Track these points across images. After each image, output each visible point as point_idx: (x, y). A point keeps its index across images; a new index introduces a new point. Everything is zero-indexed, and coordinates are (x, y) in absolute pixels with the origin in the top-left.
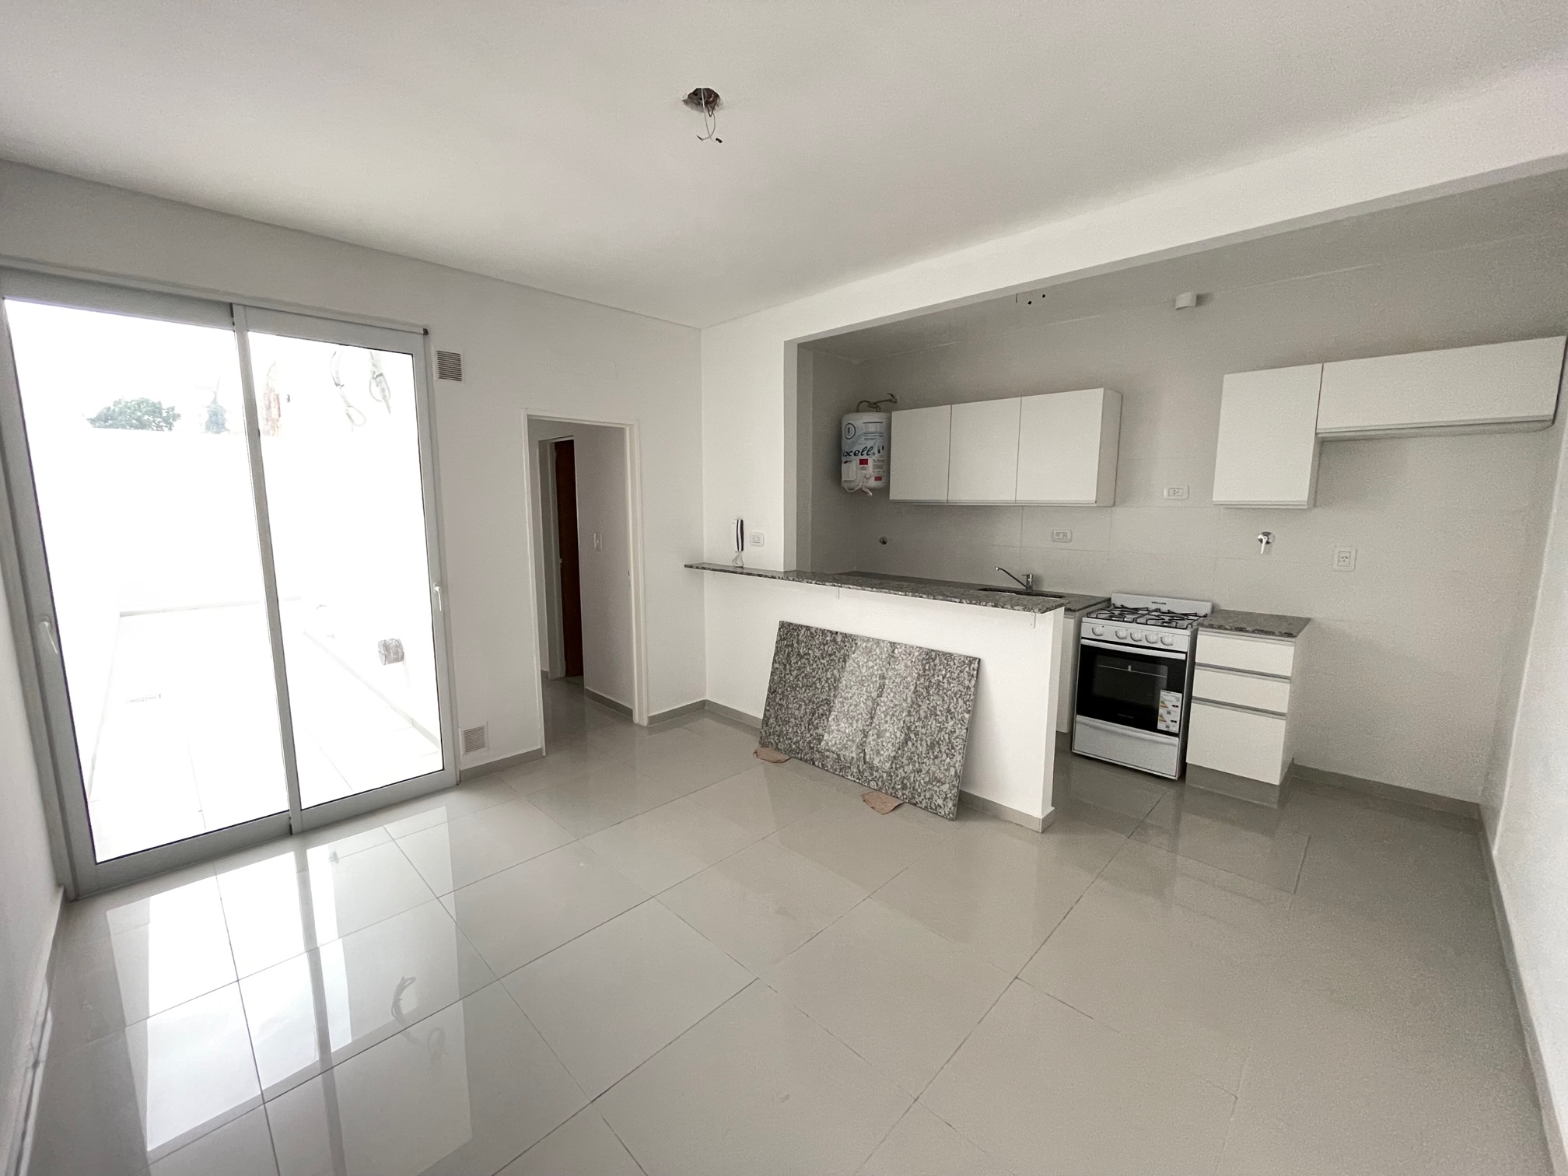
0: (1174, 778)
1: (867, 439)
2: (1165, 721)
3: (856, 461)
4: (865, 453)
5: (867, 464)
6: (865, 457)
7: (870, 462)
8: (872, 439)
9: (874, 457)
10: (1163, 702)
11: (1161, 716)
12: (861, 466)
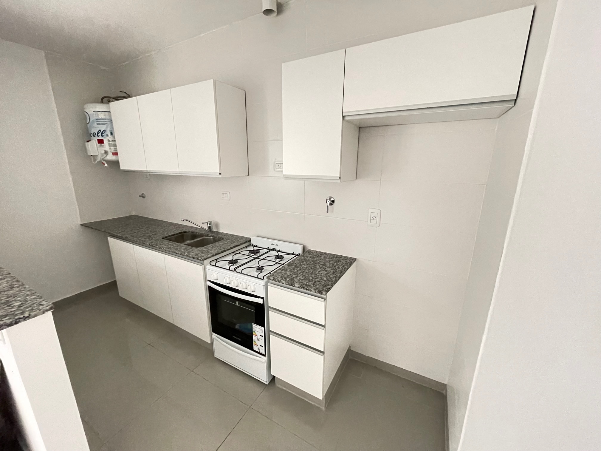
0: (266, 383)
1: (99, 124)
2: (257, 345)
3: (95, 140)
4: (100, 134)
5: (103, 143)
6: (100, 138)
7: (105, 141)
8: (103, 124)
9: (108, 138)
10: (254, 332)
11: (255, 341)
12: (99, 144)
